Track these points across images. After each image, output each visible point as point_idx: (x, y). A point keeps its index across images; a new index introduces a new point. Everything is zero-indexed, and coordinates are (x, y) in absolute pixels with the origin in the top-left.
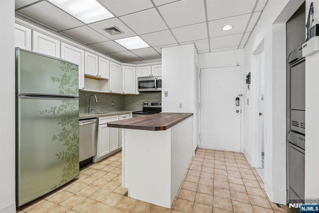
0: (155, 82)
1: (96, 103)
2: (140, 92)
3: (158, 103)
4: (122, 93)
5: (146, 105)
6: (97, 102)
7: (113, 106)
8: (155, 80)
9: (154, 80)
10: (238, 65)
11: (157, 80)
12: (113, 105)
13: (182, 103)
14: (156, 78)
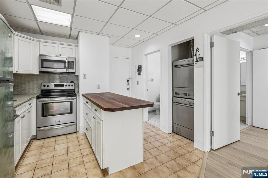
0: (67, 63)
2: (40, 72)
3: (63, 84)
5: (46, 86)
9: (65, 61)
10: (128, 58)
11: (68, 61)
13: (100, 84)
14: (66, 59)
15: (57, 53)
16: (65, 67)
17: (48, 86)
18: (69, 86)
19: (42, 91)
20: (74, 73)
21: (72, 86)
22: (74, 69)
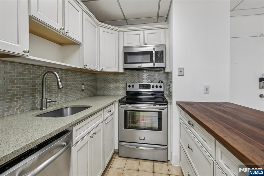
0: (154, 55)
1: (59, 87)
2: (125, 69)
3: (150, 85)
4: (98, 71)
5: (131, 87)
6: (61, 86)
7: (83, 90)
8: (154, 52)
9: (152, 52)
10: (262, 35)
12: (83, 88)
13: (209, 86)
14: (154, 49)
15: (142, 43)
16: (151, 61)
17: (133, 86)
18: (157, 87)
19: (128, 92)
20: (164, 68)
21: (161, 87)
22: (163, 63)
